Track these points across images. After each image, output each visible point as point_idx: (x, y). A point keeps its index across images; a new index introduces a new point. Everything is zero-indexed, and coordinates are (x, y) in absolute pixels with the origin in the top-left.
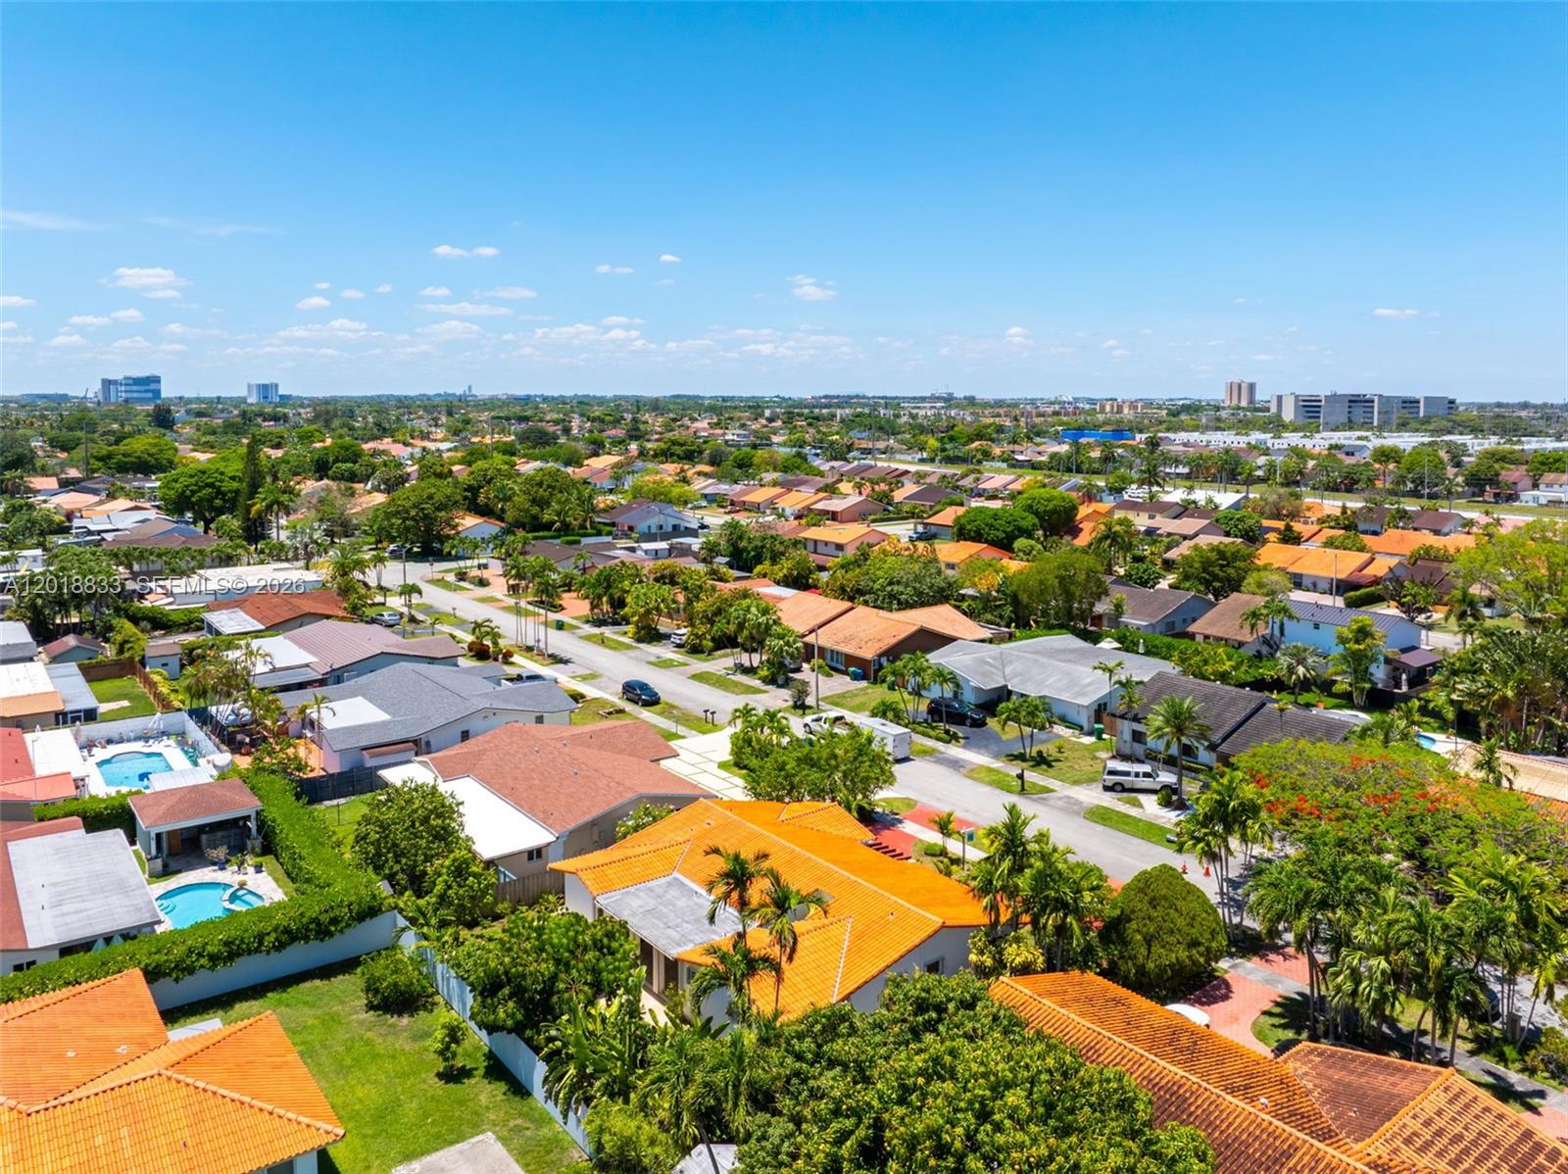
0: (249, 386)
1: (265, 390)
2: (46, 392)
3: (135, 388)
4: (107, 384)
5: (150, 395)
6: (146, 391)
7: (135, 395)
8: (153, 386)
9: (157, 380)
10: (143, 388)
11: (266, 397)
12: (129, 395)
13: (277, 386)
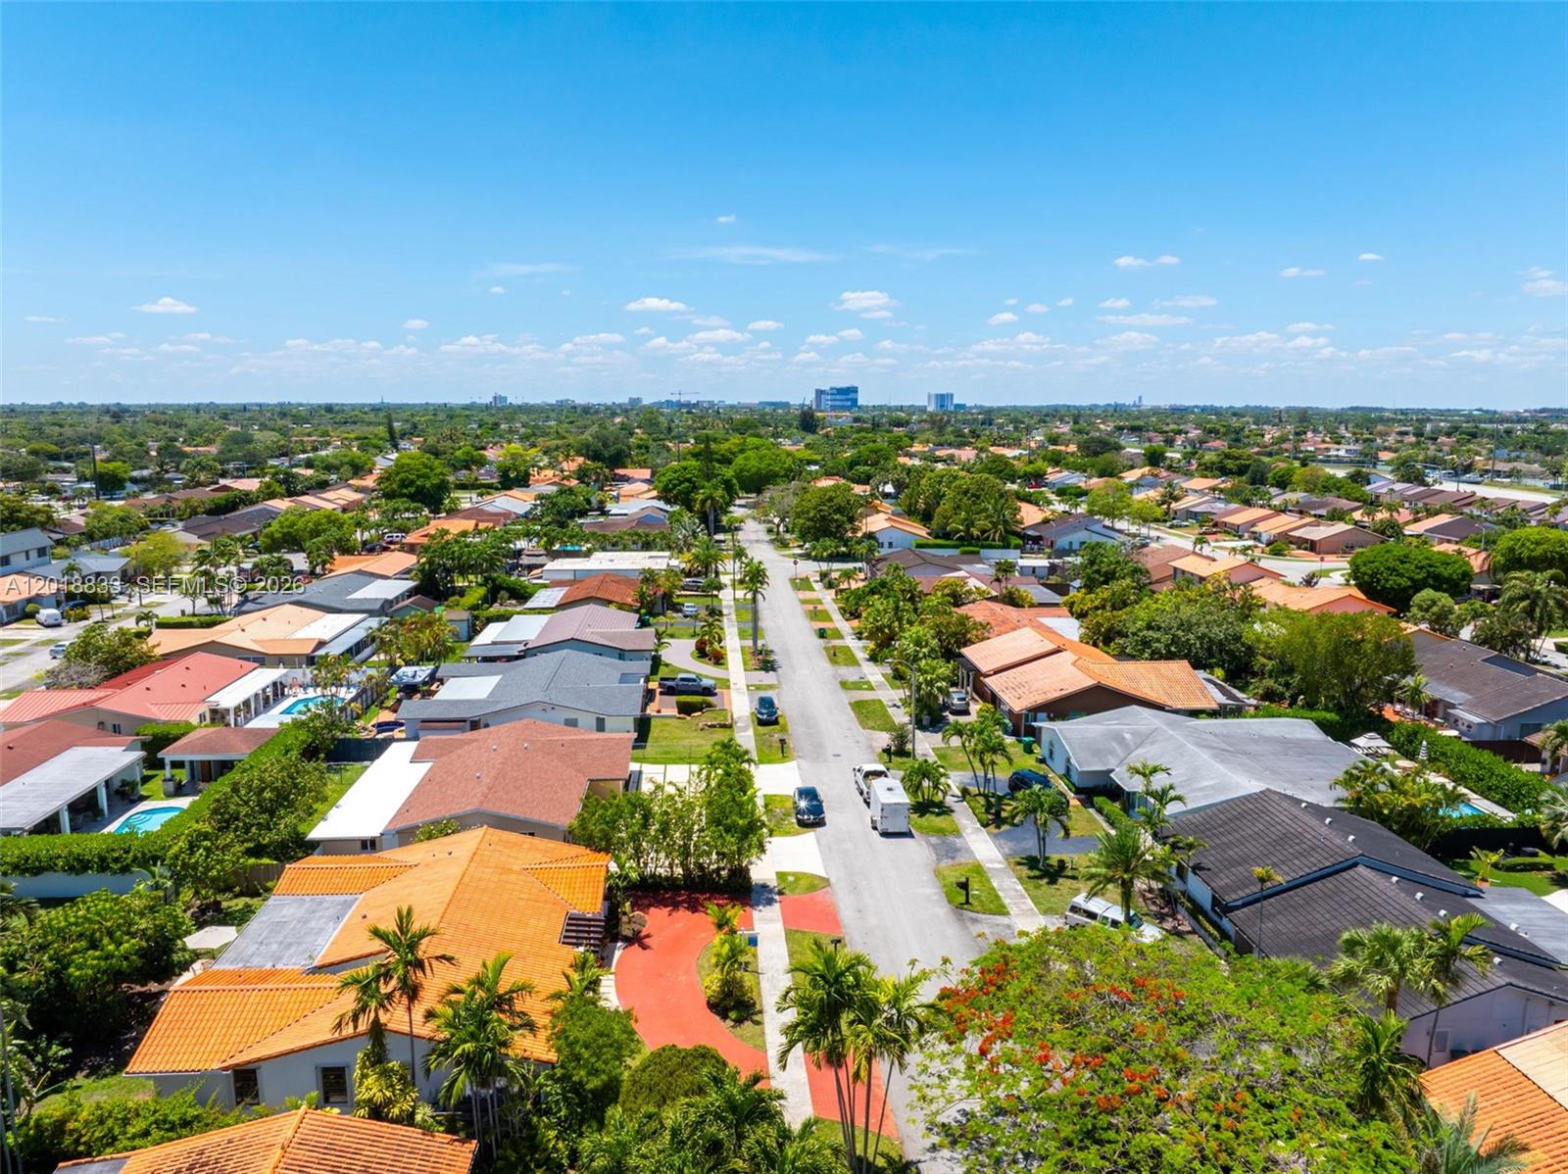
0: (929, 396)
1: (942, 399)
2: (774, 400)
3: (838, 397)
4: (820, 393)
5: (849, 403)
6: (848, 400)
7: (838, 403)
8: (851, 396)
9: (855, 390)
10: (844, 397)
11: (942, 406)
12: (834, 403)
13: (952, 395)
